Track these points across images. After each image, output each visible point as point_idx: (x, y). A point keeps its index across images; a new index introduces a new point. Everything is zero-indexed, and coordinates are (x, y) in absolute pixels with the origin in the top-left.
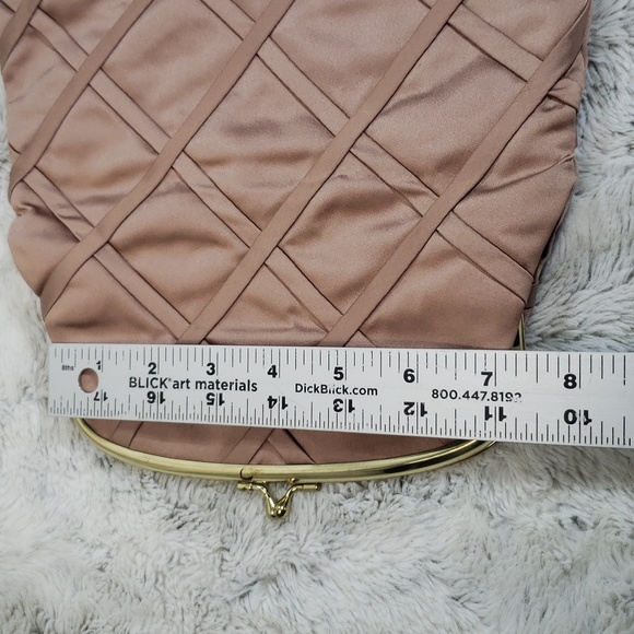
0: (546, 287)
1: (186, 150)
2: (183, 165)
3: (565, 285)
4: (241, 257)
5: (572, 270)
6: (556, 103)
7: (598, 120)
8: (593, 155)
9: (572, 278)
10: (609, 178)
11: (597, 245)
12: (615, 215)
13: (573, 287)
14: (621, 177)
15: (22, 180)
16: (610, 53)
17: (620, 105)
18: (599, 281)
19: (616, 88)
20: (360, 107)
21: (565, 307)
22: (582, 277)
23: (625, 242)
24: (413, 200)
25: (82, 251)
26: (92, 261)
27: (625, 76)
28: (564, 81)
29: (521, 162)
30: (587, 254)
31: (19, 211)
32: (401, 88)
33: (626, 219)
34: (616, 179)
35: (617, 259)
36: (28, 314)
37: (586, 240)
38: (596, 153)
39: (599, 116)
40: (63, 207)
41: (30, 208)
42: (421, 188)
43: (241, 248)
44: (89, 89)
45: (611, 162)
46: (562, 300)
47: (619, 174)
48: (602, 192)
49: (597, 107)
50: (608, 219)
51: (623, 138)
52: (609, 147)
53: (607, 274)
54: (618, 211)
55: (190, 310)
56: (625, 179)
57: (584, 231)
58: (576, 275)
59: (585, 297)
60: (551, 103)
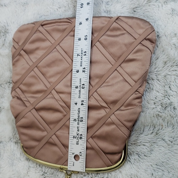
0: (133, 132)
1: (55, 88)
2: (53, 92)
3: (138, 133)
4: (65, 116)
5: (140, 129)
6: (138, 93)
7: (148, 96)
8: (146, 104)
9: (139, 131)
10: (149, 110)
11: (145, 125)
12: (150, 118)
13: (139, 133)
14: (152, 110)
15: (15, 90)
16: (152, 81)
17: (153, 93)
18: (145, 133)
19: (153, 89)
20: (95, 85)
21: (137, 138)
22: (142, 131)
23: (152, 125)
24: (105, 109)
25: (28, 110)
26: (30, 112)
27: (155, 87)
28: (140, 88)
29: (129, 105)
30: (143, 126)
31: (13, 97)
32: (105, 82)
33: (152, 120)
34: (151, 110)
35: (149, 129)
36: (13, 121)
37: (143, 123)
38: (147, 104)
39: (148, 95)
40: (24, 98)
41: (16, 97)
42: (107, 107)
43: (65, 113)
44: (33, 71)
45: (150, 106)
46: (137, 136)
47: (151, 109)
48: (147, 113)
49: (148, 93)
50: (148, 119)
51: (153, 101)
52: (150, 103)
53: (147, 131)
54: (151, 118)
55: (52, 126)
56: (153, 111)
57: (143, 121)
58: (140, 131)
59: (142, 136)
60: (137, 93)
